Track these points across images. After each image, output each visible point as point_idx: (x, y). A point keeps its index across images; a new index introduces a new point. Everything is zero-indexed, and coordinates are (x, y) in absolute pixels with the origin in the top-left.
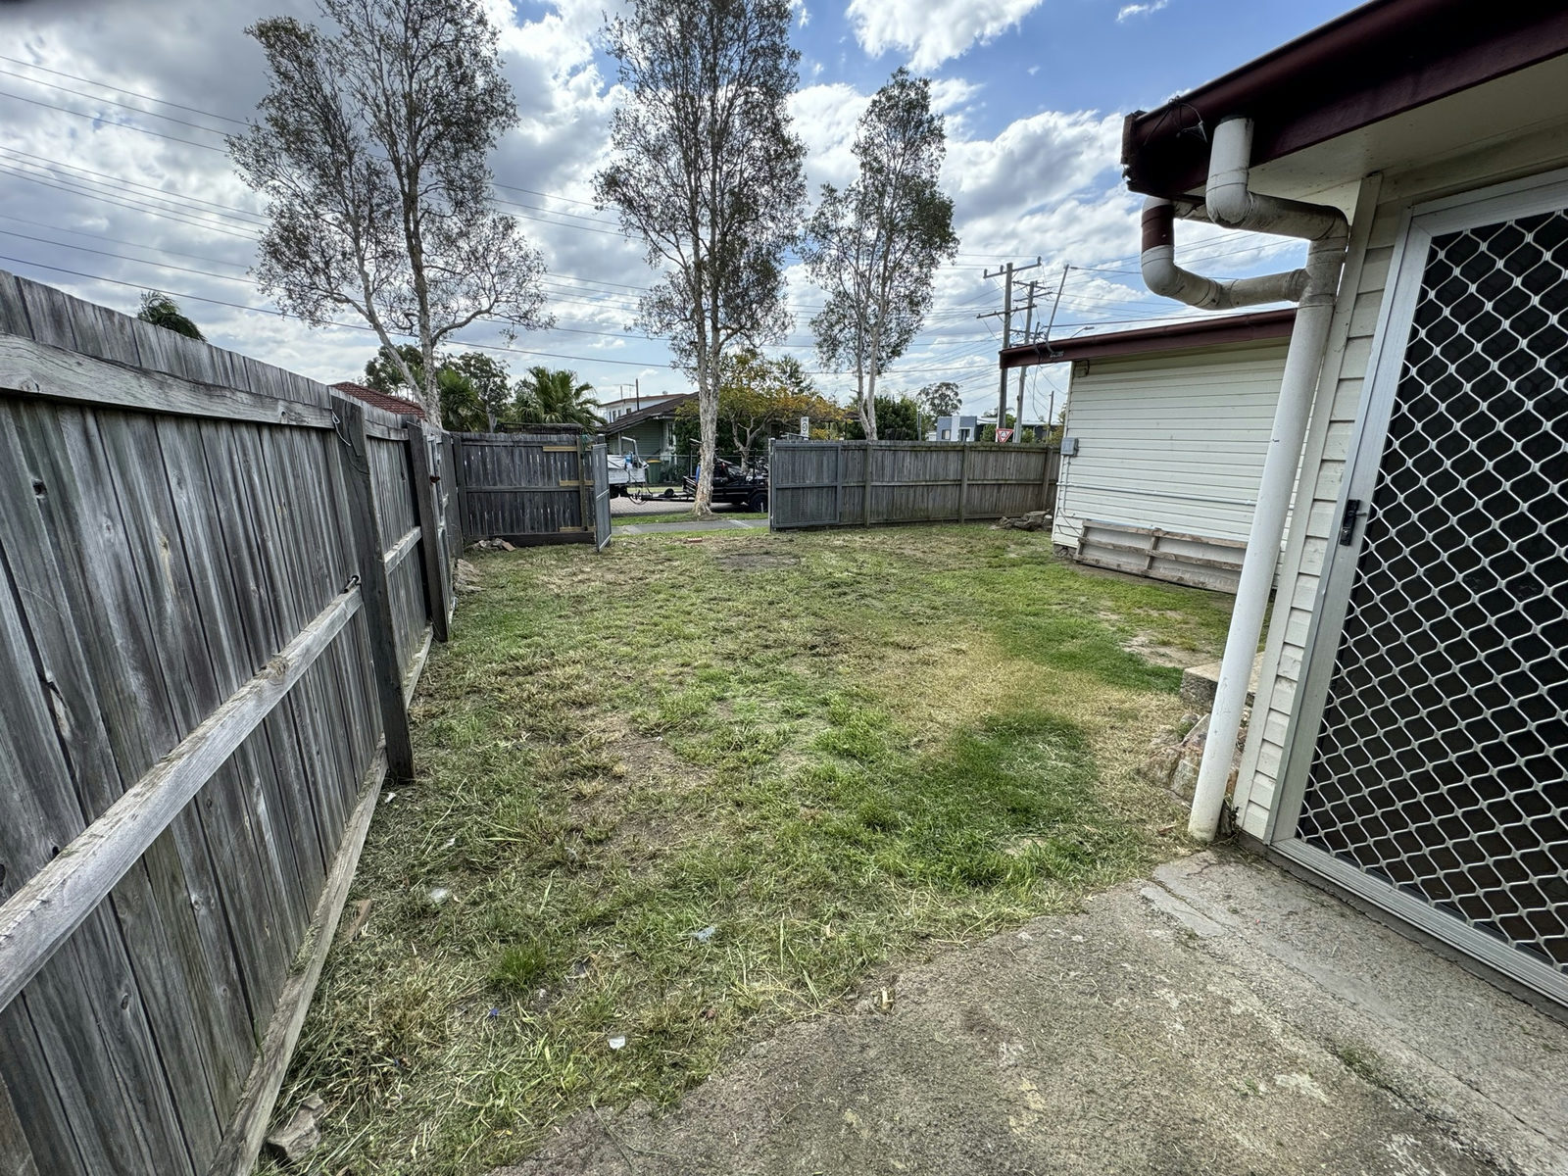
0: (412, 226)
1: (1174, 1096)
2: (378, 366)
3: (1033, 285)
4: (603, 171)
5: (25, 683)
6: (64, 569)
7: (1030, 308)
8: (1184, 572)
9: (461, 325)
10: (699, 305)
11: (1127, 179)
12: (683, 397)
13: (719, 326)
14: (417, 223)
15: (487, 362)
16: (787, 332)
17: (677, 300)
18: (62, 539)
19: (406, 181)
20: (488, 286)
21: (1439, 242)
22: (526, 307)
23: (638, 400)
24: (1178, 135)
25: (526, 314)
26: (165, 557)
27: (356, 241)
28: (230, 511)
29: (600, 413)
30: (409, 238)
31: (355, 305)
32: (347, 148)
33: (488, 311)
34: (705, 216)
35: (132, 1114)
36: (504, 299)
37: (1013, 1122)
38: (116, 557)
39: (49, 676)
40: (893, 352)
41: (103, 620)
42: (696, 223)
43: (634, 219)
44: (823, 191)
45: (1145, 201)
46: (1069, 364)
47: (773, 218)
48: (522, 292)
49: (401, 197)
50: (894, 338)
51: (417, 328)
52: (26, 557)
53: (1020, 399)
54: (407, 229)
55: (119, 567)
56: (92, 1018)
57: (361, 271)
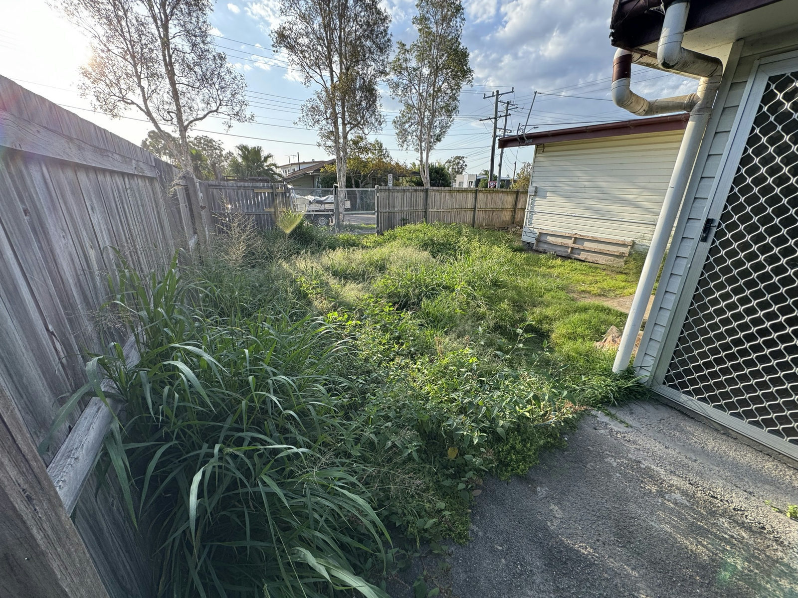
0: (167, 58)
1: (621, 507)
2: (148, 143)
3: (508, 103)
4: (276, 29)
5: (40, 333)
6: (46, 262)
7: (506, 116)
8: (588, 255)
9: (201, 119)
10: (334, 110)
11: (612, 38)
12: (323, 162)
13: (346, 122)
14: (170, 57)
15: (211, 141)
16: (382, 126)
17: (322, 107)
18: (43, 244)
19: (161, 30)
20: (214, 96)
21: (772, 79)
22: (237, 109)
23: (299, 164)
24: (646, 12)
25: (238, 113)
26: (92, 254)
27: (135, 66)
28: (117, 226)
29: (278, 171)
30: (166, 65)
31: (138, 106)
32: (123, 8)
33: (216, 111)
34: (336, 58)
35: (124, 558)
36: (225, 104)
37: (549, 524)
38: (70, 255)
39: (50, 327)
40: (437, 139)
41: (69, 292)
42: (331, 62)
43: (296, 59)
44: (398, 46)
45: (619, 52)
46: (534, 146)
47: (374, 60)
48: (235, 100)
49: (159, 40)
50: (438, 131)
51: (175, 120)
52: (28, 257)
53: (500, 165)
54: (165, 60)
55: (72, 260)
56: (100, 514)
57: (140, 86)
